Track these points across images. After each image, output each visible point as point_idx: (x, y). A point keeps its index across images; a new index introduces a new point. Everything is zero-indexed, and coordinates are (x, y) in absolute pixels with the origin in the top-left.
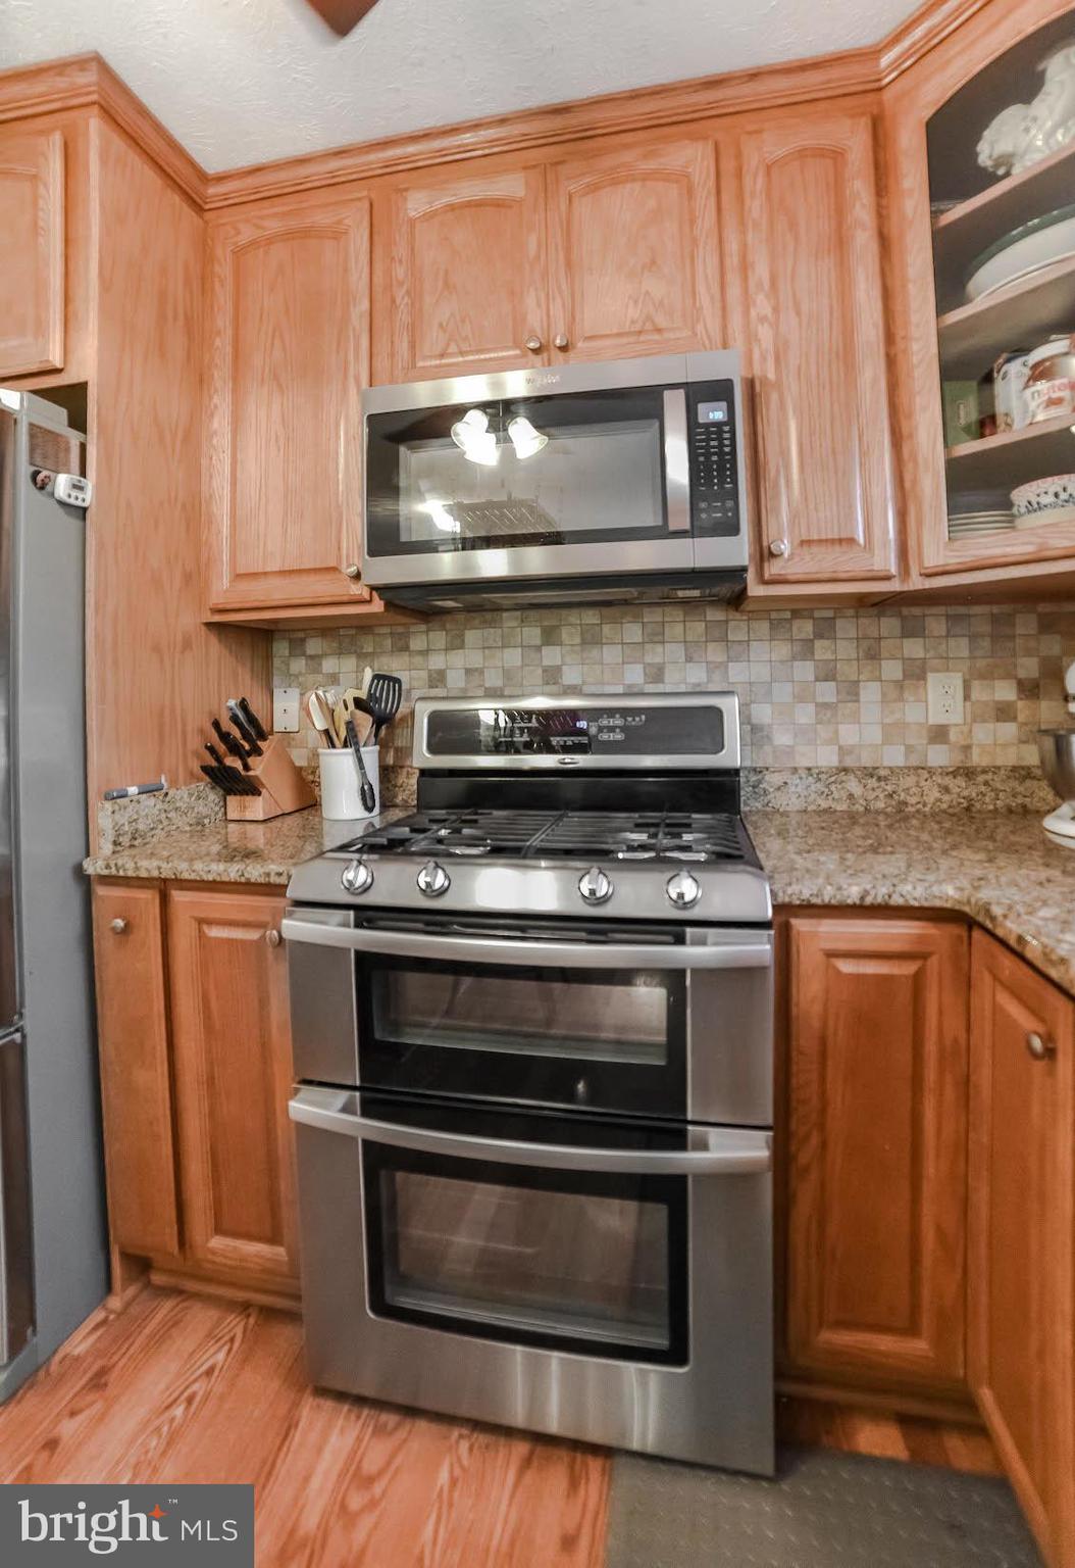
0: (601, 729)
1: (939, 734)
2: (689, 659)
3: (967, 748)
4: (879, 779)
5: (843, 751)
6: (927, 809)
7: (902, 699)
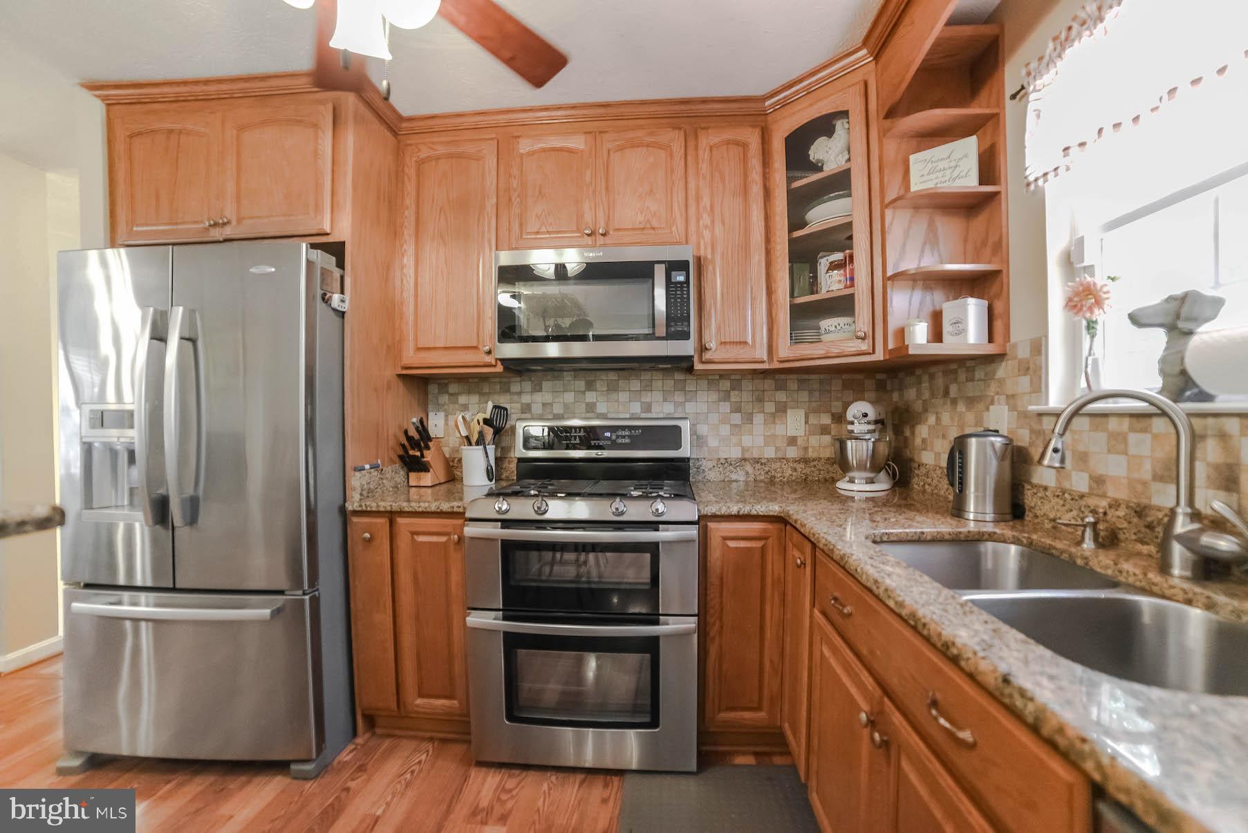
0: (618, 437)
1: (792, 441)
2: (665, 400)
3: (806, 449)
4: (762, 464)
5: (744, 450)
6: (785, 479)
7: (774, 423)
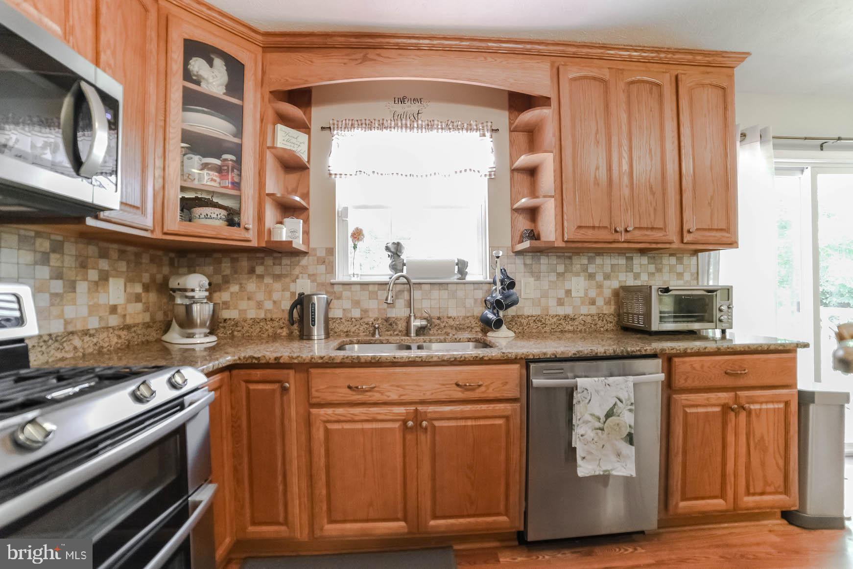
1: (114, 309)
3: (124, 316)
4: (90, 336)
5: (67, 323)
6: (112, 348)
7: (97, 291)
